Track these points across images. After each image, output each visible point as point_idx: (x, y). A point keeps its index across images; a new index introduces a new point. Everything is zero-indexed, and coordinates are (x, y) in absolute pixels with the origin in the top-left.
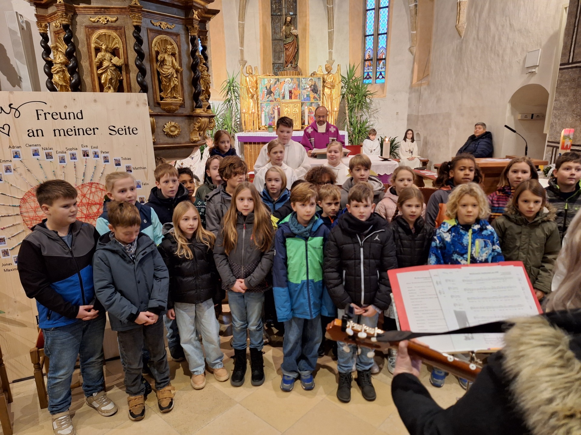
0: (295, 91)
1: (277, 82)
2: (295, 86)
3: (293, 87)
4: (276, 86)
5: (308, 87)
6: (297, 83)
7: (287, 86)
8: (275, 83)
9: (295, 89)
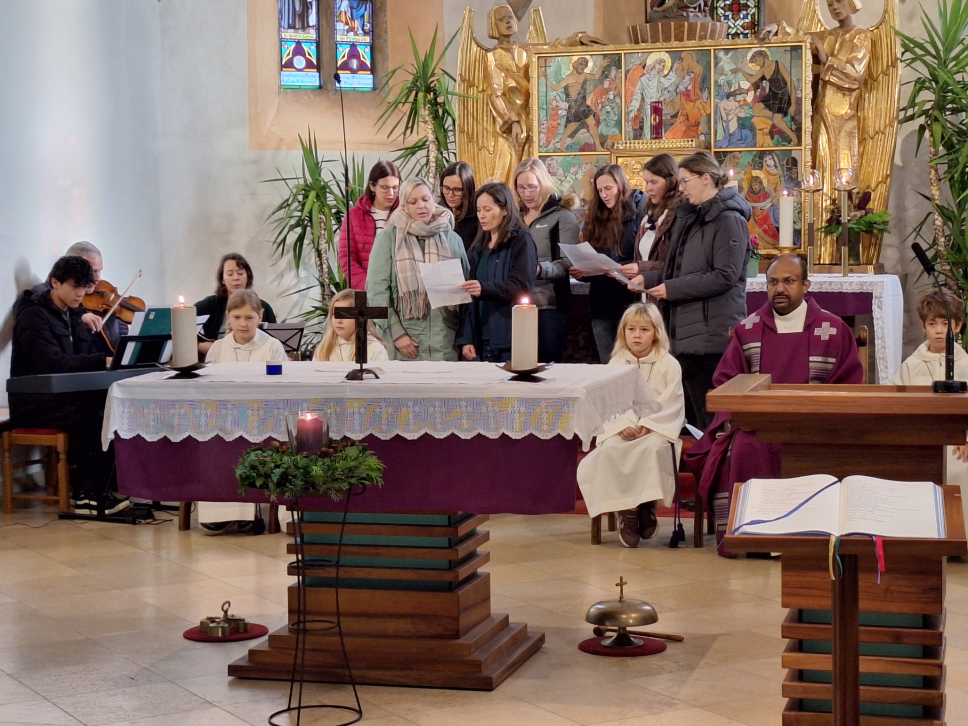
0: (689, 106)
1: (613, 72)
2: (687, 83)
3: (682, 88)
4: (606, 84)
5: (745, 85)
6: (699, 69)
7: (654, 83)
8: (605, 74)
9: (687, 94)
